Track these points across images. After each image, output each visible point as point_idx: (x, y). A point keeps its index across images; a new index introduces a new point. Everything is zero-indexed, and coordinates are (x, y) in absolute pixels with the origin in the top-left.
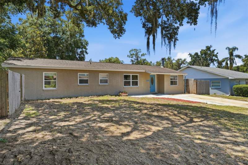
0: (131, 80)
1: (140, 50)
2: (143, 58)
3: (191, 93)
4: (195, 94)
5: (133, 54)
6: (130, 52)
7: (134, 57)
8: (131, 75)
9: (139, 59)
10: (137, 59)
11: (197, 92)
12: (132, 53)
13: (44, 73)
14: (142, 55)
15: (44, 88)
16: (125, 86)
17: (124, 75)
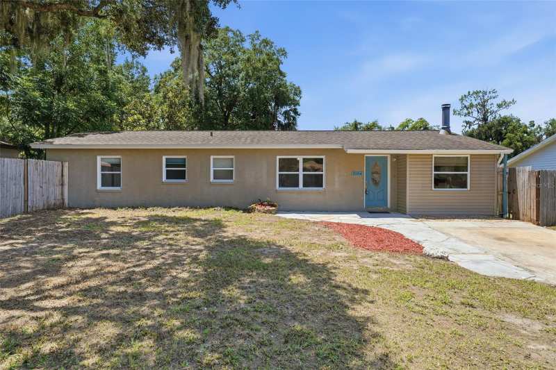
0: (301, 173)
1: (494, 92)
2: (504, 113)
3: (521, 217)
4: (531, 221)
5: (472, 106)
6: (462, 100)
7: (475, 114)
8: (300, 158)
9: (490, 118)
10: (485, 119)
11: (538, 216)
12: (467, 104)
13: (99, 158)
14: (499, 106)
15: (99, 186)
16: (283, 189)
17: (280, 159)
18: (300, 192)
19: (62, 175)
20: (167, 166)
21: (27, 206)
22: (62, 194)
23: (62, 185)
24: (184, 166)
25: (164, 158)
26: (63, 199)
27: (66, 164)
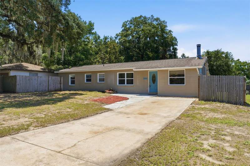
0: (126, 79)
8: (126, 73)
13: (70, 75)
15: (70, 84)
16: (120, 85)
17: (119, 74)
18: (125, 86)
19: (61, 81)
20: (87, 77)
21: (48, 89)
22: (61, 86)
23: (61, 84)
24: (91, 77)
25: (85, 75)
26: (61, 88)
27: (62, 78)
